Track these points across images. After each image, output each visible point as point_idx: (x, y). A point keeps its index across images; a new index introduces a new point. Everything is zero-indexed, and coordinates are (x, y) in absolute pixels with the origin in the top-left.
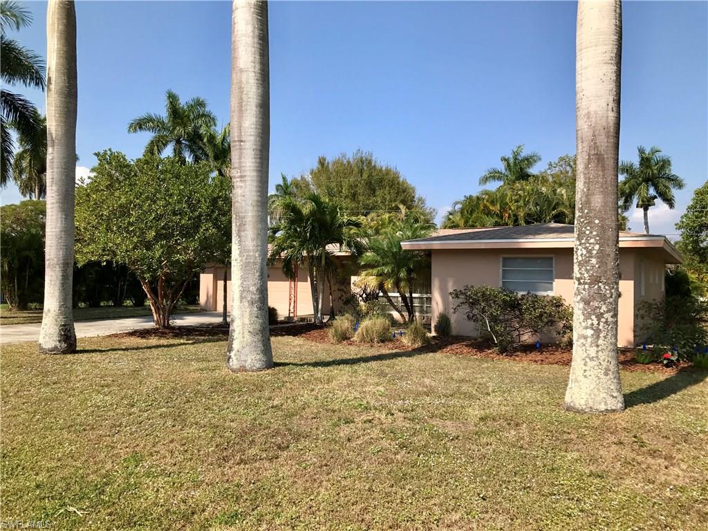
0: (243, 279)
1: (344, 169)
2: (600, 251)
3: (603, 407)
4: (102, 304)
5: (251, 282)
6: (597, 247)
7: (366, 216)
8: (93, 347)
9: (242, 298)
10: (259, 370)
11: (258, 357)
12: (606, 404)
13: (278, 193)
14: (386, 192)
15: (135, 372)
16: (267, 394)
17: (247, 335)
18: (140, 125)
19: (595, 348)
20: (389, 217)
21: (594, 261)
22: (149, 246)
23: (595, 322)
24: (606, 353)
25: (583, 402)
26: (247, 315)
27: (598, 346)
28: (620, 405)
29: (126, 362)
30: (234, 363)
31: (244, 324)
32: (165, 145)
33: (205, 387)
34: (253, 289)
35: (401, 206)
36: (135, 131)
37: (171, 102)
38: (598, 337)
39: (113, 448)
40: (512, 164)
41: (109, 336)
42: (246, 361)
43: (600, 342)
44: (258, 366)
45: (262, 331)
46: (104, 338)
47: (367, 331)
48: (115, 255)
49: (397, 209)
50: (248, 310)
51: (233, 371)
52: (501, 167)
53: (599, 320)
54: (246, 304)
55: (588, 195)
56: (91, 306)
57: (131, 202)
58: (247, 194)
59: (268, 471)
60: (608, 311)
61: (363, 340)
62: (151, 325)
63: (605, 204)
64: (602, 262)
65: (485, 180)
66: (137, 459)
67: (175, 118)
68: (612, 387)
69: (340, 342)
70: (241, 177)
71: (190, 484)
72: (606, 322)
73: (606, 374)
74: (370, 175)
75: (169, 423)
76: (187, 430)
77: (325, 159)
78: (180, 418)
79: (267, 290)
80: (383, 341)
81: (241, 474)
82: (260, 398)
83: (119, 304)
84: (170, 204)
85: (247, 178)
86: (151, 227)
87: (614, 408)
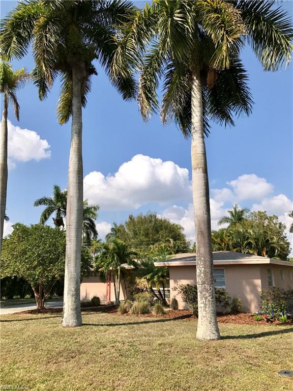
0: (69, 285)
1: (143, 221)
2: (204, 271)
3: (209, 338)
4: (14, 297)
5: (72, 286)
6: (203, 269)
7: (153, 245)
8: (6, 319)
9: (68, 293)
10: (75, 326)
11: (75, 321)
12: (210, 337)
13: (112, 233)
14: (164, 232)
15: (23, 329)
16: (75, 337)
17: (70, 310)
18: (40, 202)
19: (205, 312)
20: (165, 246)
21: (202, 275)
22: (35, 268)
23: (205, 301)
24: (210, 314)
25: (201, 336)
26: (70, 301)
27: (206, 311)
28: (216, 337)
29: (18, 326)
30: (64, 324)
31: (69, 306)
32: (52, 212)
33: (49, 335)
34: (73, 289)
35: (171, 240)
36: (37, 206)
37: (56, 190)
38: (206, 307)
39: (6, 359)
40: (234, 214)
41: (14, 314)
42: (69, 323)
43: (207, 309)
44: (74, 325)
45: (76, 309)
46: (11, 314)
47: (136, 308)
48: (18, 273)
49: (169, 241)
50: (71, 299)
51: (64, 327)
52: (229, 215)
53: (206, 300)
54: (70, 296)
55: (199, 248)
56: (8, 298)
57: (27, 248)
58: (72, 247)
59: (64, 366)
60: (210, 296)
61: (134, 313)
62: (35, 307)
63: (205, 251)
64: (205, 276)
65: (221, 222)
66: (15, 363)
67: (58, 198)
68: (213, 329)
69: (123, 314)
70: (70, 240)
71: (33, 371)
72: (209, 301)
73: (210, 323)
74: (155, 223)
75: (30, 350)
76: (37, 352)
77: (132, 216)
78: (35, 348)
79: (80, 290)
80: (143, 313)
81: (53, 367)
82: (71, 339)
83: (23, 297)
84: (45, 248)
85: (72, 241)
86: (35, 260)
87: (213, 338)
